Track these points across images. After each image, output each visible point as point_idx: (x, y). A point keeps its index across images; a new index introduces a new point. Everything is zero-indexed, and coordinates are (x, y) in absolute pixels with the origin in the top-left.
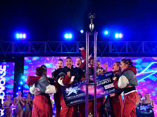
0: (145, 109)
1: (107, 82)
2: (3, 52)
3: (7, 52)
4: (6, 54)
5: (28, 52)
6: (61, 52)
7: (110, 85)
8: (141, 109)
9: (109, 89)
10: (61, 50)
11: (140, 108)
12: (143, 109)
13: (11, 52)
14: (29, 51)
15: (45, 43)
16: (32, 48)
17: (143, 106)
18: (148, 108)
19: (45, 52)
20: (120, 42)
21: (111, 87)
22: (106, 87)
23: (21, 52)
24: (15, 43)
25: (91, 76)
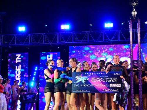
1: (114, 81)
2: (49, 43)
3: (52, 43)
7: (115, 84)
9: (112, 88)
13: (57, 42)
14: (73, 41)
15: (87, 32)
16: (75, 37)
19: (88, 41)
21: (115, 87)
22: (111, 85)
23: (66, 42)
24: (60, 34)
25: (135, 62)
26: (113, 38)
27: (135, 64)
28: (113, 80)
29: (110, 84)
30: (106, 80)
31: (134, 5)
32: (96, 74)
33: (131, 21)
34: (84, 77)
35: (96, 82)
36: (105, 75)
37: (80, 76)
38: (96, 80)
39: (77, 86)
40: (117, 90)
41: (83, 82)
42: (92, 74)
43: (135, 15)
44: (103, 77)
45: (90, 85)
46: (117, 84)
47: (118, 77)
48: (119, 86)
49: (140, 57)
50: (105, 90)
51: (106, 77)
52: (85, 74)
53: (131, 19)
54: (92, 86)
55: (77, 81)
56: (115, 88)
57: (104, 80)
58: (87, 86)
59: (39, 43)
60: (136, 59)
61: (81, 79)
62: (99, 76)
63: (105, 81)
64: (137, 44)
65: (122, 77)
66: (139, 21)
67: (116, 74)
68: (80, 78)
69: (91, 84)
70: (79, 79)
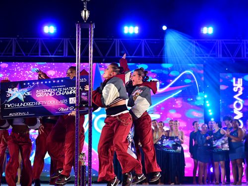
0: (171, 145)
6: (38, 55)
8: (164, 145)
10: (38, 52)
11: (162, 143)
12: (168, 145)
15: (12, 40)
17: (168, 140)
18: (174, 143)
19: (13, 55)
20: (133, 40)
22: (72, 100)
28: (74, 92)
29: (70, 99)
30: (62, 92)
32: (44, 83)
36: (61, 84)
37: (16, 89)
38: (44, 93)
39: (10, 107)
41: (22, 98)
42: (36, 84)
44: (57, 88)
45: (33, 104)
50: (62, 109)
51: (63, 88)
52: (25, 84)
54: (38, 105)
55: (9, 97)
57: (58, 93)
58: (29, 104)
62: (49, 86)
63: (60, 94)
68: (15, 92)
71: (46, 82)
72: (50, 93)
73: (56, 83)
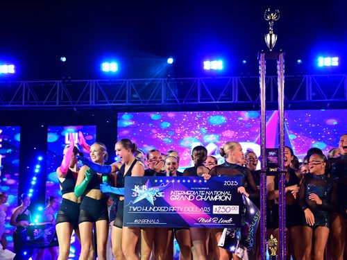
1: (223, 198)
2: (70, 103)
3: (78, 103)
4: (76, 107)
5: (125, 102)
6: (197, 101)
7: (226, 207)
9: (219, 216)
10: (197, 97)
13: (89, 103)
14: (127, 101)
15: (161, 81)
16: (133, 92)
19: (163, 102)
21: (225, 213)
22: (217, 209)
23: (110, 102)
24: (96, 82)
25: (271, 153)
26: (222, 95)
27: (271, 158)
28: (220, 198)
29: (215, 207)
30: (204, 197)
31: (271, 20)
32: (181, 182)
33: (262, 55)
34: (152, 189)
35: (182, 202)
36: (203, 185)
37: (144, 187)
38: (181, 196)
39: (136, 211)
40: (230, 220)
41: (151, 200)
42: (171, 183)
43: (273, 42)
44: (198, 190)
45: (166, 209)
46: (231, 207)
47: (233, 190)
48: (234, 210)
49: (282, 140)
50: (203, 220)
51: (206, 190)
52: (156, 181)
53: (262, 53)
54: (171, 211)
55: (135, 198)
56: (226, 217)
57: (199, 198)
58: (161, 209)
59: (46, 104)
60: (273, 147)
61: (145, 193)
62: (188, 187)
63: (202, 199)
64: (275, 111)
65: (241, 190)
66: (281, 56)
67: (229, 183)
68: (142, 191)
69: (169, 206)
70: (141, 194)
71: (184, 181)
72: (188, 196)
73: (197, 183)
